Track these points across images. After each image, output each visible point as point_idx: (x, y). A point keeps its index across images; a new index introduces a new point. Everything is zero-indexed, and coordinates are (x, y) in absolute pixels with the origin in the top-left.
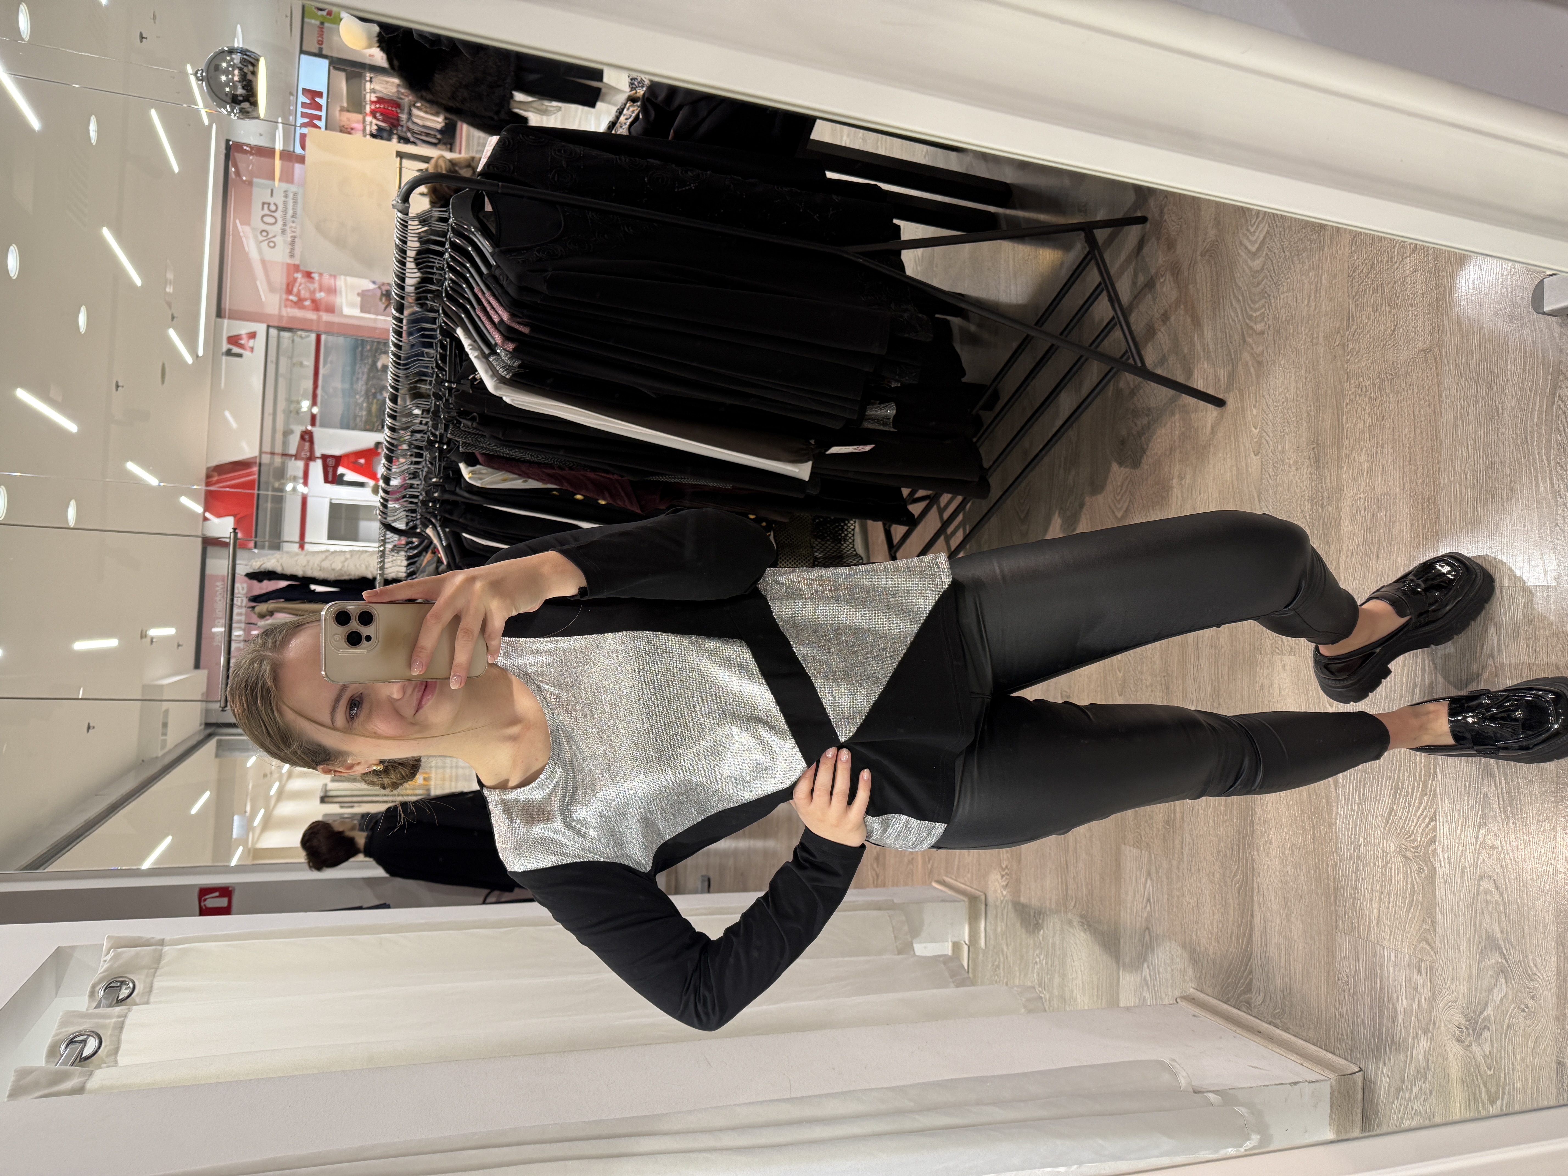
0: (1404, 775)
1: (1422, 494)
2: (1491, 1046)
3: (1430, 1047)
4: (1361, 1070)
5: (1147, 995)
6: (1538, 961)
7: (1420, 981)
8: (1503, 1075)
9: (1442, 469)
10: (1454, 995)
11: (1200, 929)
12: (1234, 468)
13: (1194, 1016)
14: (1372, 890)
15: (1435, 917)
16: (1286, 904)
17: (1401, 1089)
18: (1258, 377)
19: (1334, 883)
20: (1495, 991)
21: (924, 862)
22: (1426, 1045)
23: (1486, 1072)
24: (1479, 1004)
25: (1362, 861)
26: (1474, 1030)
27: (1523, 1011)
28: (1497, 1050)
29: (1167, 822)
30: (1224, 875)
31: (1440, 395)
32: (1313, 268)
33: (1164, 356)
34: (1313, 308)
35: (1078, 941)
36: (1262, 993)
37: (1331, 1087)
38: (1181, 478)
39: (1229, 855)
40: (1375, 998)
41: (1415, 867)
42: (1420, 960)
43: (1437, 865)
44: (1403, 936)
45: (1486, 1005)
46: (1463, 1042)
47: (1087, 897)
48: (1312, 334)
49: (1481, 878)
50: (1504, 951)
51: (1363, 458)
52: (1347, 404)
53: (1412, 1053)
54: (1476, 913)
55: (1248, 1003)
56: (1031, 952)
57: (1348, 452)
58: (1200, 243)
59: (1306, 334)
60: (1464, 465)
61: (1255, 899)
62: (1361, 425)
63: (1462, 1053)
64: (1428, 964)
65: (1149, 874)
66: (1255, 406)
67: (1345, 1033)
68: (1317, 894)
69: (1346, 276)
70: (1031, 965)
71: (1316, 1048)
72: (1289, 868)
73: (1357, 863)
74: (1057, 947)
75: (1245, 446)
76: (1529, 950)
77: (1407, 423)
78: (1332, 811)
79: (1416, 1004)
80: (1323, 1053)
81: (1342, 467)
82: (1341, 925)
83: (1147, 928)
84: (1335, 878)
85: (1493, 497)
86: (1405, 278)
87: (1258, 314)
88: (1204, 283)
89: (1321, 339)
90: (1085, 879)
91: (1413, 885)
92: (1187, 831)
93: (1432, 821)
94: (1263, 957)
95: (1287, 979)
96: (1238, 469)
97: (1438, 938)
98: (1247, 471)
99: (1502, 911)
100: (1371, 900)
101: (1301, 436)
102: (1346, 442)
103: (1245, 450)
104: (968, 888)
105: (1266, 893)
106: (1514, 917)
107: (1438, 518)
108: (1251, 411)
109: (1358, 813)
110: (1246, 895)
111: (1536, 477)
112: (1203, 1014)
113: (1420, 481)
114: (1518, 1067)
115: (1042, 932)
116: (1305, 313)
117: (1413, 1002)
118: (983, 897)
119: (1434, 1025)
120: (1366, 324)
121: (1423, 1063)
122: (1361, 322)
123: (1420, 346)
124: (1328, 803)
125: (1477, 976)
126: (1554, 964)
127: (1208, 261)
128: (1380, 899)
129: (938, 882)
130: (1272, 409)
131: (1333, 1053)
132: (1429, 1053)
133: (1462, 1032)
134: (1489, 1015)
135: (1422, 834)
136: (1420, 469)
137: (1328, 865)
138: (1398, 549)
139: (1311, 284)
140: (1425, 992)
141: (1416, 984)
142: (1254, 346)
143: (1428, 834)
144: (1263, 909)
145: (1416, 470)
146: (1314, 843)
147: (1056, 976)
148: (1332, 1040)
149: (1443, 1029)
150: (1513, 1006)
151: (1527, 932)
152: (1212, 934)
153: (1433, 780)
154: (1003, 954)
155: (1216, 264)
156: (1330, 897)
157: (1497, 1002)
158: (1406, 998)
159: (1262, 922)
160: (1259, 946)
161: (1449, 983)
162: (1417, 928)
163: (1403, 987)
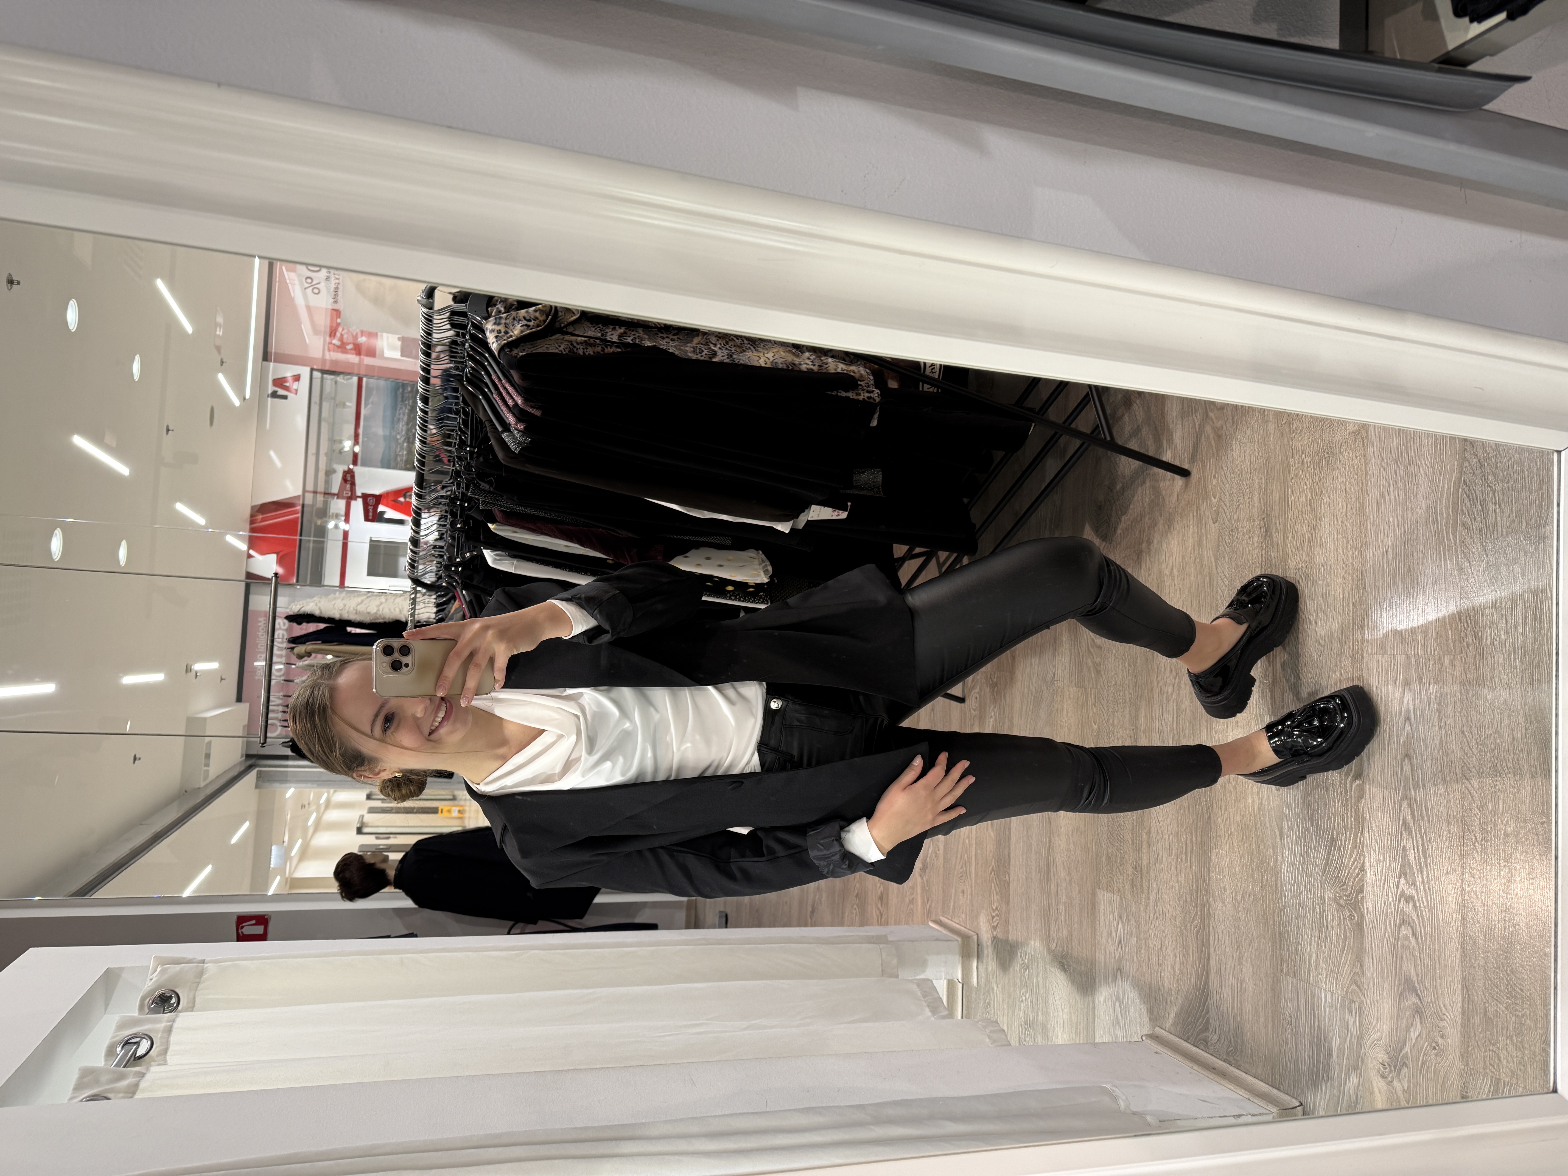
0: (1338, 827)
1: (1352, 565)
2: (1409, 1082)
3: (1359, 1082)
4: (1301, 1105)
5: (1118, 1033)
6: (1447, 1002)
7: (1351, 1021)
9: (1367, 544)
10: (1379, 1034)
11: (1164, 970)
12: (1196, 535)
13: (1156, 1053)
14: (1311, 935)
15: (1363, 961)
16: (1238, 947)
18: (1218, 451)
19: (1279, 928)
20: (1412, 1030)
21: (923, 902)
22: (1356, 1081)
24: (1399, 1042)
25: (1302, 908)
26: (1395, 1067)
27: (1434, 1048)
28: (1416, 1087)
29: (1136, 868)
30: (1184, 919)
31: (1366, 475)
33: (1138, 426)
35: (1059, 981)
36: (1218, 1032)
38: (1149, 543)
39: (1188, 900)
40: (1314, 1037)
41: (1347, 914)
42: (1352, 1001)
43: (1365, 912)
44: (1337, 979)
45: (1405, 1043)
46: (1386, 1078)
47: (1067, 938)
49: (1401, 925)
50: (1420, 993)
51: (1304, 530)
52: (1292, 478)
53: (1344, 1088)
54: (1397, 957)
55: (1206, 1041)
56: (1018, 990)
57: (1293, 522)
60: (1387, 541)
61: (1211, 942)
62: (1303, 499)
63: (1385, 1088)
64: (1357, 1004)
65: (1120, 917)
66: (1214, 477)
67: (1288, 1069)
68: (1265, 938)
70: (1018, 1003)
71: (1264, 1085)
72: (1240, 913)
73: (1298, 909)
74: (1041, 986)
75: (1205, 515)
76: (1439, 992)
77: (1341, 500)
78: (1277, 860)
79: (1348, 1042)
80: (1267, 1088)
81: (1287, 539)
82: (1285, 969)
83: (1119, 969)
84: (1280, 923)
85: (1409, 571)
90: (1066, 920)
91: (1345, 931)
92: (1153, 877)
93: (1361, 871)
94: (1218, 998)
95: (1239, 1019)
96: (1199, 536)
97: (1366, 981)
98: (1207, 537)
99: (1417, 955)
100: (1311, 945)
101: (1253, 507)
102: (1291, 514)
103: (1205, 518)
104: (963, 928)
105: (1221, 937)
106: (1427, 961)
107: (1364, 588)
108: (1212, 481)
109: (1300, 862)
110: (1203, 939)
111: (1444, 554)
112: (1165, 1050)
115: (1027, 972)
117: (1345, 1040)
118: (975, 937)
119: (1363, 1062)
121: (1354, 1098)
124: (1275, 853)
125: (1398, 1016)
126: (1460, 1005)
128: (1318, 944)
129: (935, 922)
130: (1229, 479)
131: (1279, 1089)
132: (1359, 1089)
133: (1385, 1069)
134: (1407, 1053)
135: (1353, 883)
137: (1273, 911)
138: (1333, 617)
140: (1354, 1030)
141: (1348, 1023)
142: (1215, 422)
143: (1358, 883)
144: (1218, 951)
146: (1262, 890)
147: (1040, 1013)
148: (1277, 1077)
149: (1370, 1066)
150: (1426, 1044)
151: (1438, 975)
152: (1174, 975)
153: (1362, 833)
154: (993, 993)
156: (1276, 942)
157: (1414, 1041)
158: (1339, 1037)
159: (1218, 964)
160: (1215, 987)
161: (1375, 1022)
162: (1349, 971)
163: (1337, 1027)
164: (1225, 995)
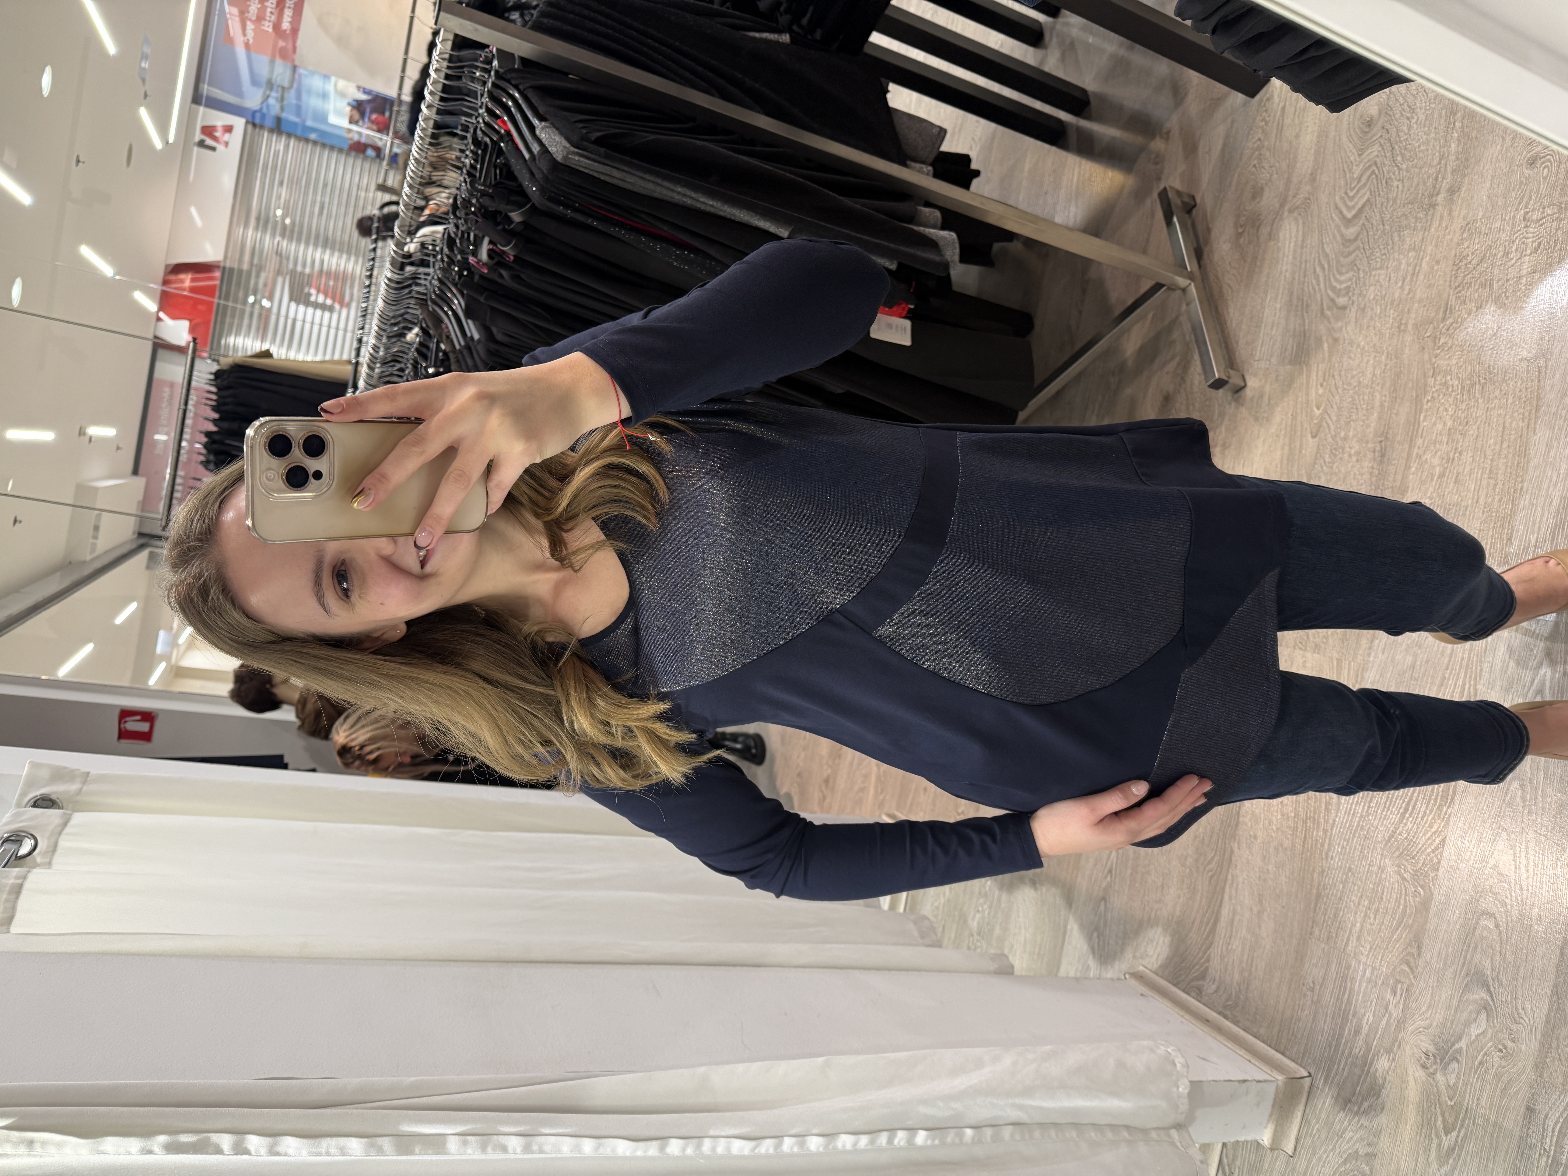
2: (1458, 1078)
3: (1390, 1066)
4: (1310, 1075)
6: (1528, 1006)
7: (1393, 1001)
8: (1464, 1108)
9: (1525, 489)
10: (1428, 1022)
11: (1162, 908)
12: (1287, 448)
13: (1143, 995)
14: (1359, 904)
15: (1422, 943)
16: (1261, 901)
17: (1350, 1101)
18: (1330, 355)
19: (1318, 889)
20: (1473, 1026)
22: (1386, 1065)
23: (1446, 1102)
24: (1453, 1035)
25: (1353, 874)
26: (1442, 1060)
27: (1500, 1051)
28: (1463, 1083)
30: (1197, 861)
31: (1537, 411)
32: (1414, 249)
34: (1406, 292)
36: (1216, 983)
37: (1277, 1087)
39: (1207, 841)
40: (1340, 1009)
41: (1411, 890)
42: (1398, 981)
43: (1436, 893)
44: (1383, 955)
45: (1460, 1038)
46: (1427, 1068)
48: (1401, 319)
49: (1482, 914)
50: (1492, 989)
51: (1436, 461)
52: (1428, 401)
53: (1369, 1068)
54: (1469, 946)
55: (1200, 990)
57: (1421, 452)
58: (1290, 198)
59: (1394, 319)
60: (1551, 489)
61: (1227, 890)
62: (1440, 426)
63: (1424, 1079)
64: (1405, 986)
66: (1322, 385)
67: (1300, 1036)
68: (1297, 897)
69: (1451, 263)
70: (972, 912)
71: (1265, 1046)
72: (1270, 865)
73: (1347, 874)
74: (1003, 900)
75: (1302, 426)
76: (1519, 993)
77: (1494, 434)
78: (1329, 817)
79: (1384, 1023)
80: (1272, 1052)
81: (1410, 467)
82: (1317, 932)
83: (1104, 897)
84: (1319, 885)
86: (1520, 278)
87: (1344, 286)
88: (1287, 243)
89: (1410, 327)
91: (1405, 907)
93: (1439, 847)
94: (1224, 948)
95: (1246, 974)
97: (1421, 963)
98: (1300, 452)
99: (1498, 949)
100: (1356, 913)
101: (1368, 426)
102: (1419, 441)
103: (1302, 430)
105: (1240, 887)
106: (1510, 958)
108: (1317, 390)
109: (1358, 825)
110: (1217, 884)
112: (1151, 993)
113: (1497, 498)
114: (1483, 1104)
116: (1397, 296)
117: (1381, 1020)
119: (1399, 1047)
120: (1465, 319)
121: (1379, 1081)
122: (1459, 316)
123: (1524, 354)
125: (1456, 1008)
126: (1544, 1011)
127: (1296, 220)
128: (1366, 915)
130: (1340, 391)
131: (1283, 1054)
132: (1388, 1072)
133: (1427, 1059)
134: (1461, 1048)
135: (1425, 858)
136: (1500, 486)
137: (1314, 871)
139: (1408, 265)
140: (1396, 1013)
141: (1388, 1004)
142: (1332, 320)
143: (1433, 860)
144: (1234, 901)
145: (1495, 485)
146: (1304, 846)
147: (998, 927)
148: (1284, 1041)
149: (1408, 1052)
150: (1490, 1044)
151: (1521, 975)
152: (1173, 915)
153: (1449, 807)
155: (1304, 223)
156: (1310, 902)
157: (1473, 1037)
158: (1374, 1015)
159: (1231, 914)
160: (1223, 936)
161: (1424, 1009)
162: (1401, 949)
163: (1373, 1004)
164: (1234, 947)
